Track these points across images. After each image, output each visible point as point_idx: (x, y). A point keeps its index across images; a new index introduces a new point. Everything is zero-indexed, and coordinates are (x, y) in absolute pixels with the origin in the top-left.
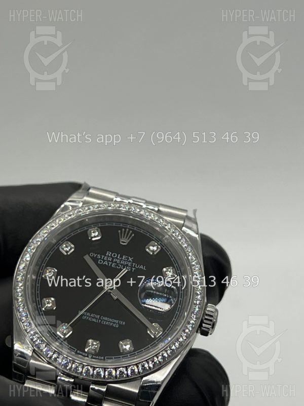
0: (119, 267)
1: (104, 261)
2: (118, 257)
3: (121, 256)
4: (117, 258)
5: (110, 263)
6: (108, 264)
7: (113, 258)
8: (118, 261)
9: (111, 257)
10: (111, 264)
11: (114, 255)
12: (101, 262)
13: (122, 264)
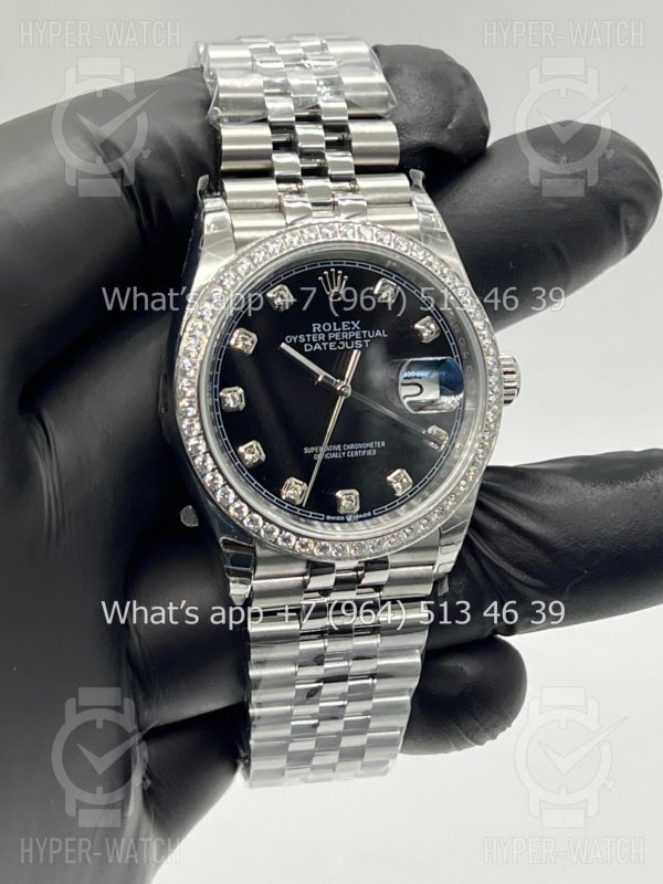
0: (341, 346)
1: (313, 344)
2: (335, 329)
3: (339, 326)
4: (332, 331)
5: (325, 344)
6: (322, 347)
7: (326, 334)
8: (337, 336)
9: (323, 332)
10: (328, 346)
11: (327, 327)
12: (308, 347)
13: (345, 340)
